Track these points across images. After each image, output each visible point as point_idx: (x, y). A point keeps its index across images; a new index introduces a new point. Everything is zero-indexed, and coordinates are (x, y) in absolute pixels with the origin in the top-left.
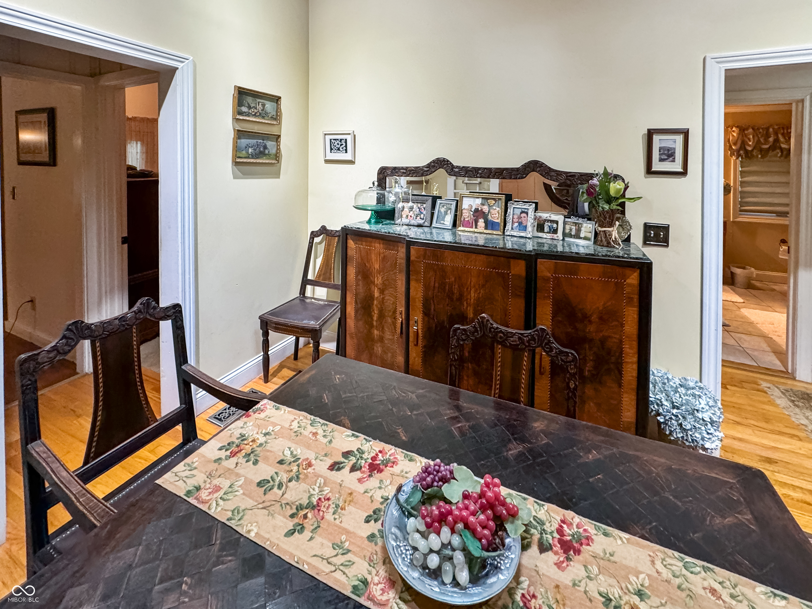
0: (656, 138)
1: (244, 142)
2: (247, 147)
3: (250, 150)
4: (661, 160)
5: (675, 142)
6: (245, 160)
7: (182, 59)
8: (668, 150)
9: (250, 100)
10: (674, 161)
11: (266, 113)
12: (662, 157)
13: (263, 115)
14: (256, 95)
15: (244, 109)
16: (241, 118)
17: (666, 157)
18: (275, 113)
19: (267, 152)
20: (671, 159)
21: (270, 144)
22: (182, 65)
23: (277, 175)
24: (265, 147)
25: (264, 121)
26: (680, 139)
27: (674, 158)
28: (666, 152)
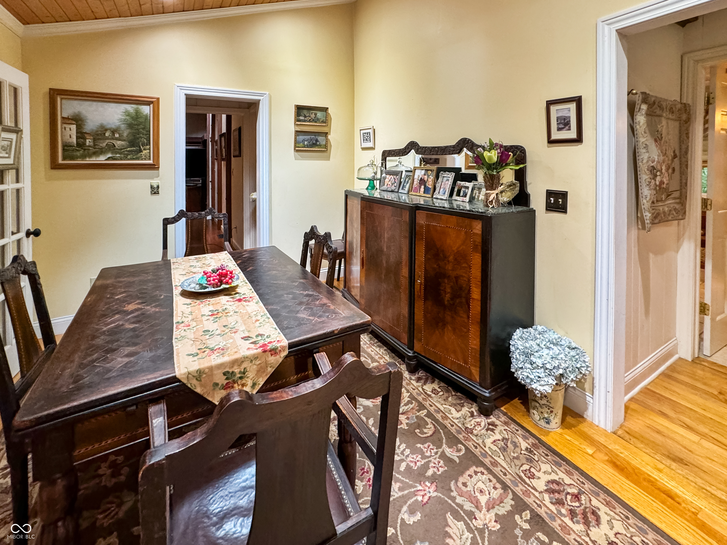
0: (553, 108)
1: (301, 138)
2: (304, 141)
3: (306, 143)
4: (559, 129)
5: (569, 111)
6: (302, 149)
7: (262, 95)
8: (564, 119)
9: (305, 112)
10: (569, 129)
11: (318, 119)
12: (560, 127)
13: (316, 120)
14: (310, 109)
15: (302, 118)
16: (299, 123)
17: (563, 126)
18: (324, 119)
19: (318, 143)
20: (567, 127)
21: (321, 140)
22: (262, 98)
23: (328, 158)
24: (317, 141)
25: (316, 124)
26: (573, 106)
27: (570, 127)
28: (563, 121)
